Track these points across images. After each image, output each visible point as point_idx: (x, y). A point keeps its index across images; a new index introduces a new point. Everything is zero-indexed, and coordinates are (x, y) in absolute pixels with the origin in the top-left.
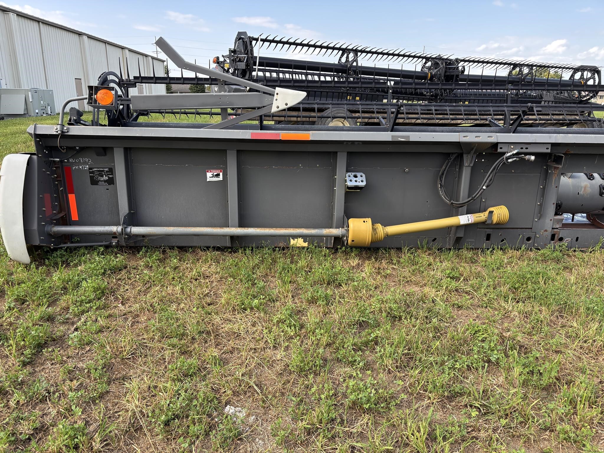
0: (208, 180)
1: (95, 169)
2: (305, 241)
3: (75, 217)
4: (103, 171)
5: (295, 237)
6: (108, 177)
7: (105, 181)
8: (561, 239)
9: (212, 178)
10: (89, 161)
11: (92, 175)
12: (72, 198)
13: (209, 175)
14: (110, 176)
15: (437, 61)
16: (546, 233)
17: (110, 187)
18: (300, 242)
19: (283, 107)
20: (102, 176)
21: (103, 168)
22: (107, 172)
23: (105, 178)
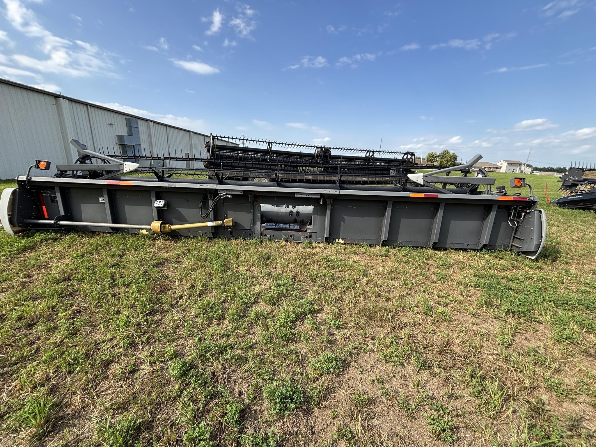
0: (100, 202)
1: (52, 196)
2: (147, 231)
3: (46, 216)
5: (142, 229)
8: (266, 235)
9: (102, 201)
10: (49, 192)
12: (44, 207)
13: (100, 199)
16: (257, 232)
18: (144, 232)
19: (128, 170)
20: (55, 199)
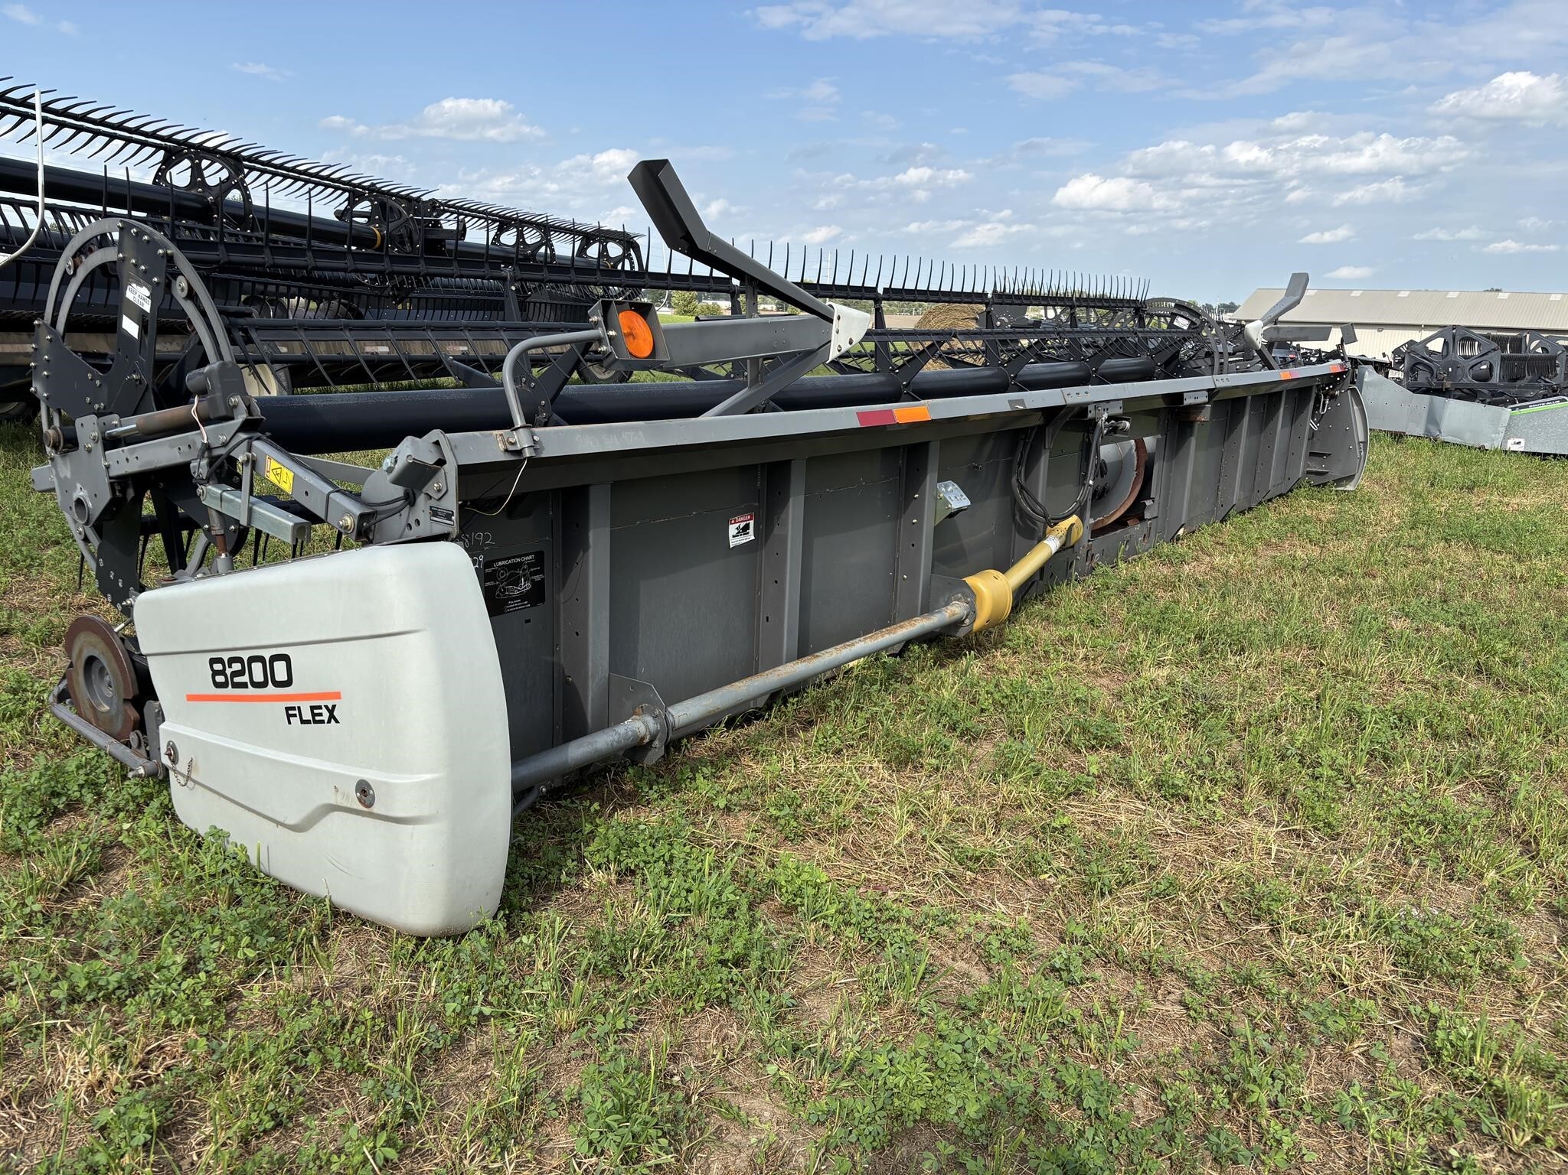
0: (733, 543)
1: (500, 563)
4: (519, 565)
6: (533, 580)
7: (523, 597)
9: (740, 538)
10: (486, 538)
11: (492, 583)
13: (733, 529)
14: (538, 578)
15: (385, 201)
17: (535, 612)
20: (517, 583)
21: (519, 556)
22: (530, 565)
23: (525, 586)
